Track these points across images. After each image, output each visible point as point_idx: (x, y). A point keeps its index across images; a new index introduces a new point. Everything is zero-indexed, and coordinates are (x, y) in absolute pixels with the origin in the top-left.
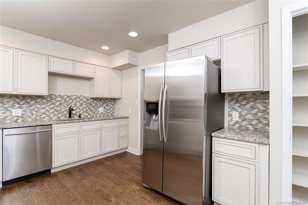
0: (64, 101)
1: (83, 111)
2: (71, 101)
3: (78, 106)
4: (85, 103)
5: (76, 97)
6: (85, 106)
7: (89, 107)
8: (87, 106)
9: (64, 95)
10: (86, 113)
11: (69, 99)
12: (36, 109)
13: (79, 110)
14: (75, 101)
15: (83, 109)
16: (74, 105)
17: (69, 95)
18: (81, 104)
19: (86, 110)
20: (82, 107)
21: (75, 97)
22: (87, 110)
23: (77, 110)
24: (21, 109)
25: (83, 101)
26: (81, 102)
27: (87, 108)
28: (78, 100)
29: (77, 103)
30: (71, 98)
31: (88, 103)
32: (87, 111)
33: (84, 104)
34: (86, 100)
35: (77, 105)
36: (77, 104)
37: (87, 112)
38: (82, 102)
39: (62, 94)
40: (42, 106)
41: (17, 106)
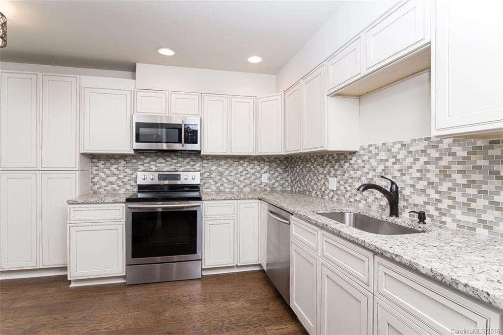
0: (394, 160)
1: (450, 202)
2: (410, 160)
3: (434, 179)
4: (460, 167)
5: (426, 143)
6: (460, 180)
7: (484, 188)
8: (474, 182)
9: (395, 143)
10: (463, 214)
11: (406, 154)
13: (437, 196)
14: (424, 159)
15: (453, 194)
16: (418, 175)
17: (407, 140)
18: (445, 173)
19: (465, 200)
20: (450, 185)
21: (421, 146)
22: (474, 201)
23: (428, 191)
24: (336, 178)
25: (451, 159)
26: (443, 163)
27: (472, 191)
28: (434, 154)
29: (428, 167)
30: (411, 149)
31: (480, 167)
32: (473, 205)
33: (459, 172)
34: (465, 154)
35: (428, 175)
36: (429, 171)
37: (473, 210)
38: (446, 160)
39: (389, 142)
41: (333, 172)
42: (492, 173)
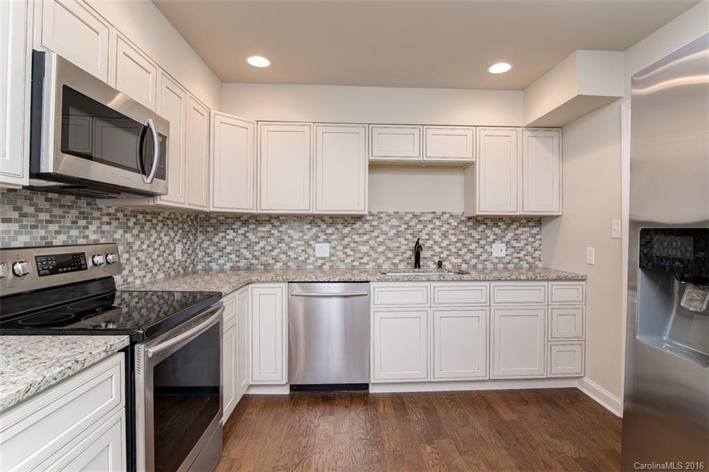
0: (406, 226)
1: (448, 253)
2: (420, 226)
3: (437, 238)
4: (453, 232)
5: (432, 215)
6: (454, 239)
7: (465, 242)
8: (460, 240)
9: (407, 213)
10: (455, 258)
11: (417, 221)
12: (353, 245)
13: (440, 250)
14: (431, 226)
15: (450, 247)
16: (427, 237)
17: (417, 211)
18: (445, 235)
19: (455, 250)
20: (448, 242)
21: (429, 217)
22: (460, 250)
23: (434, 247)
24: (328, 244)
25: (448, 226)
26: (443, 229)
27: (459, 245)
28: (438, 223)
29: (434, 231)
30: (422, 218)
31: (463, 231)
32: (460, 252)
33: (453, 234)
34: (456, 224)
35: (434, 237)
36: (434, 234)
37: (460, 255)
38: (446, 227)
39: (402, 210)
40: (362, 237)
41: (323, 237)
42: (469, 234)
